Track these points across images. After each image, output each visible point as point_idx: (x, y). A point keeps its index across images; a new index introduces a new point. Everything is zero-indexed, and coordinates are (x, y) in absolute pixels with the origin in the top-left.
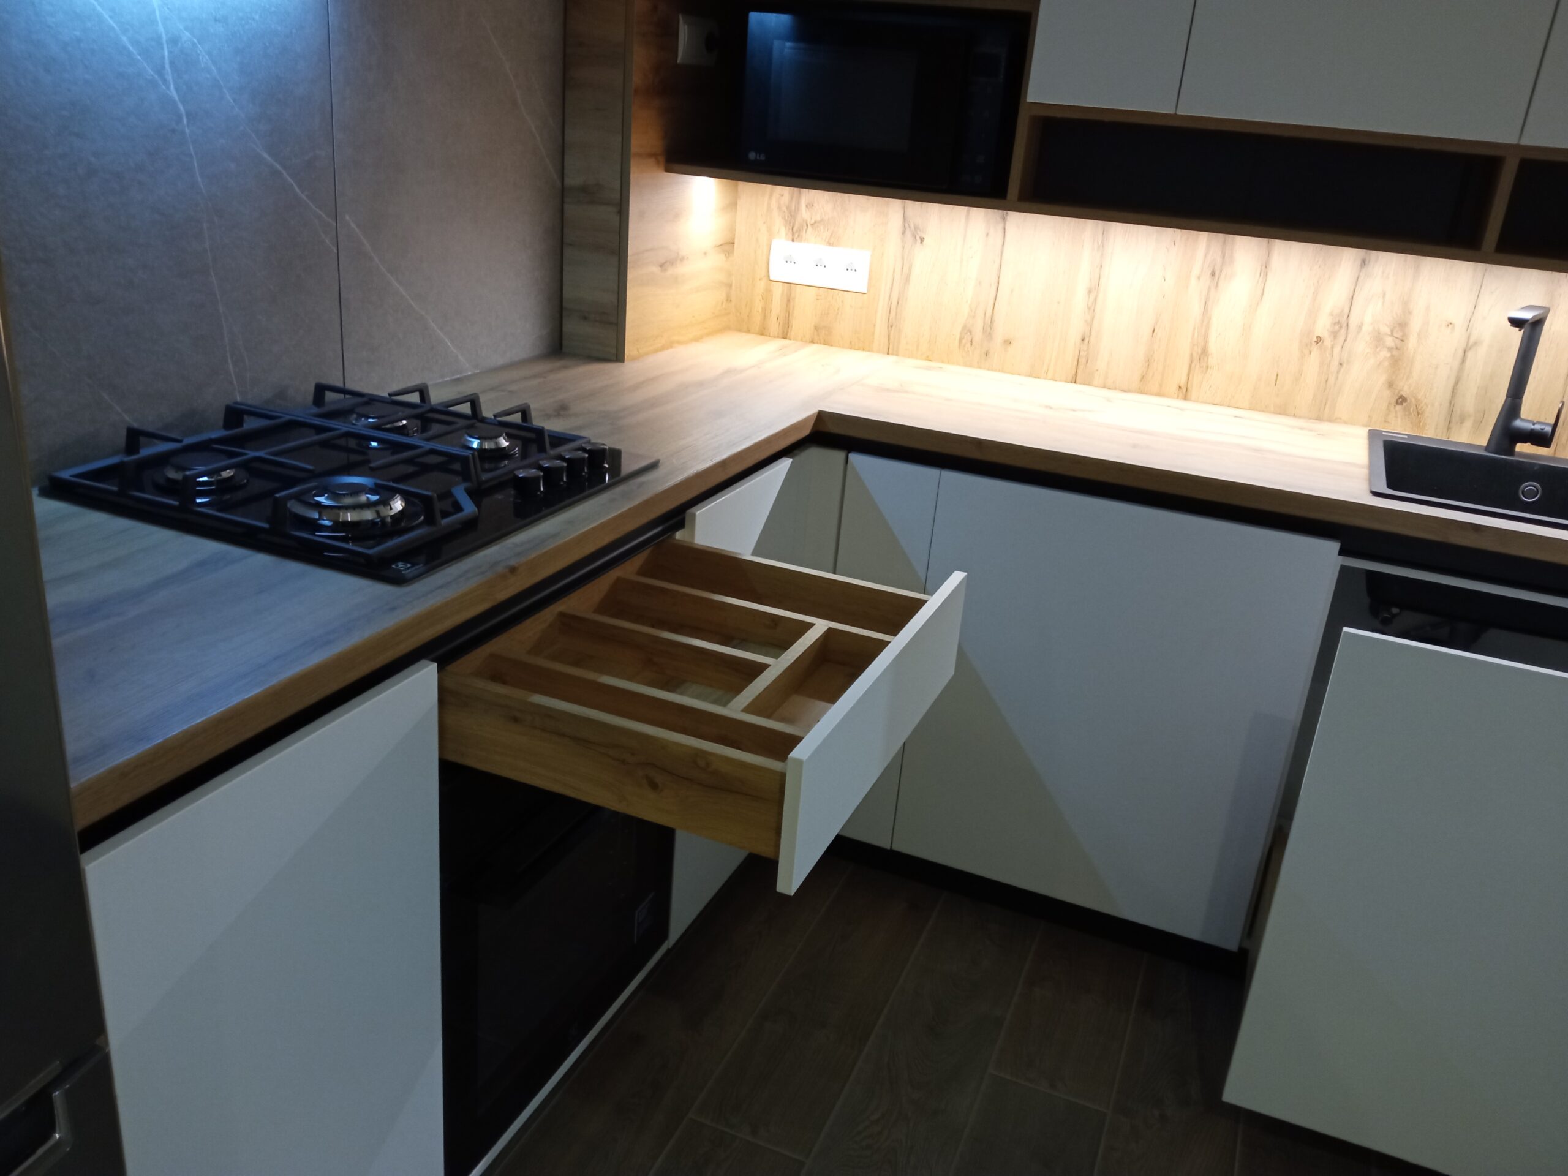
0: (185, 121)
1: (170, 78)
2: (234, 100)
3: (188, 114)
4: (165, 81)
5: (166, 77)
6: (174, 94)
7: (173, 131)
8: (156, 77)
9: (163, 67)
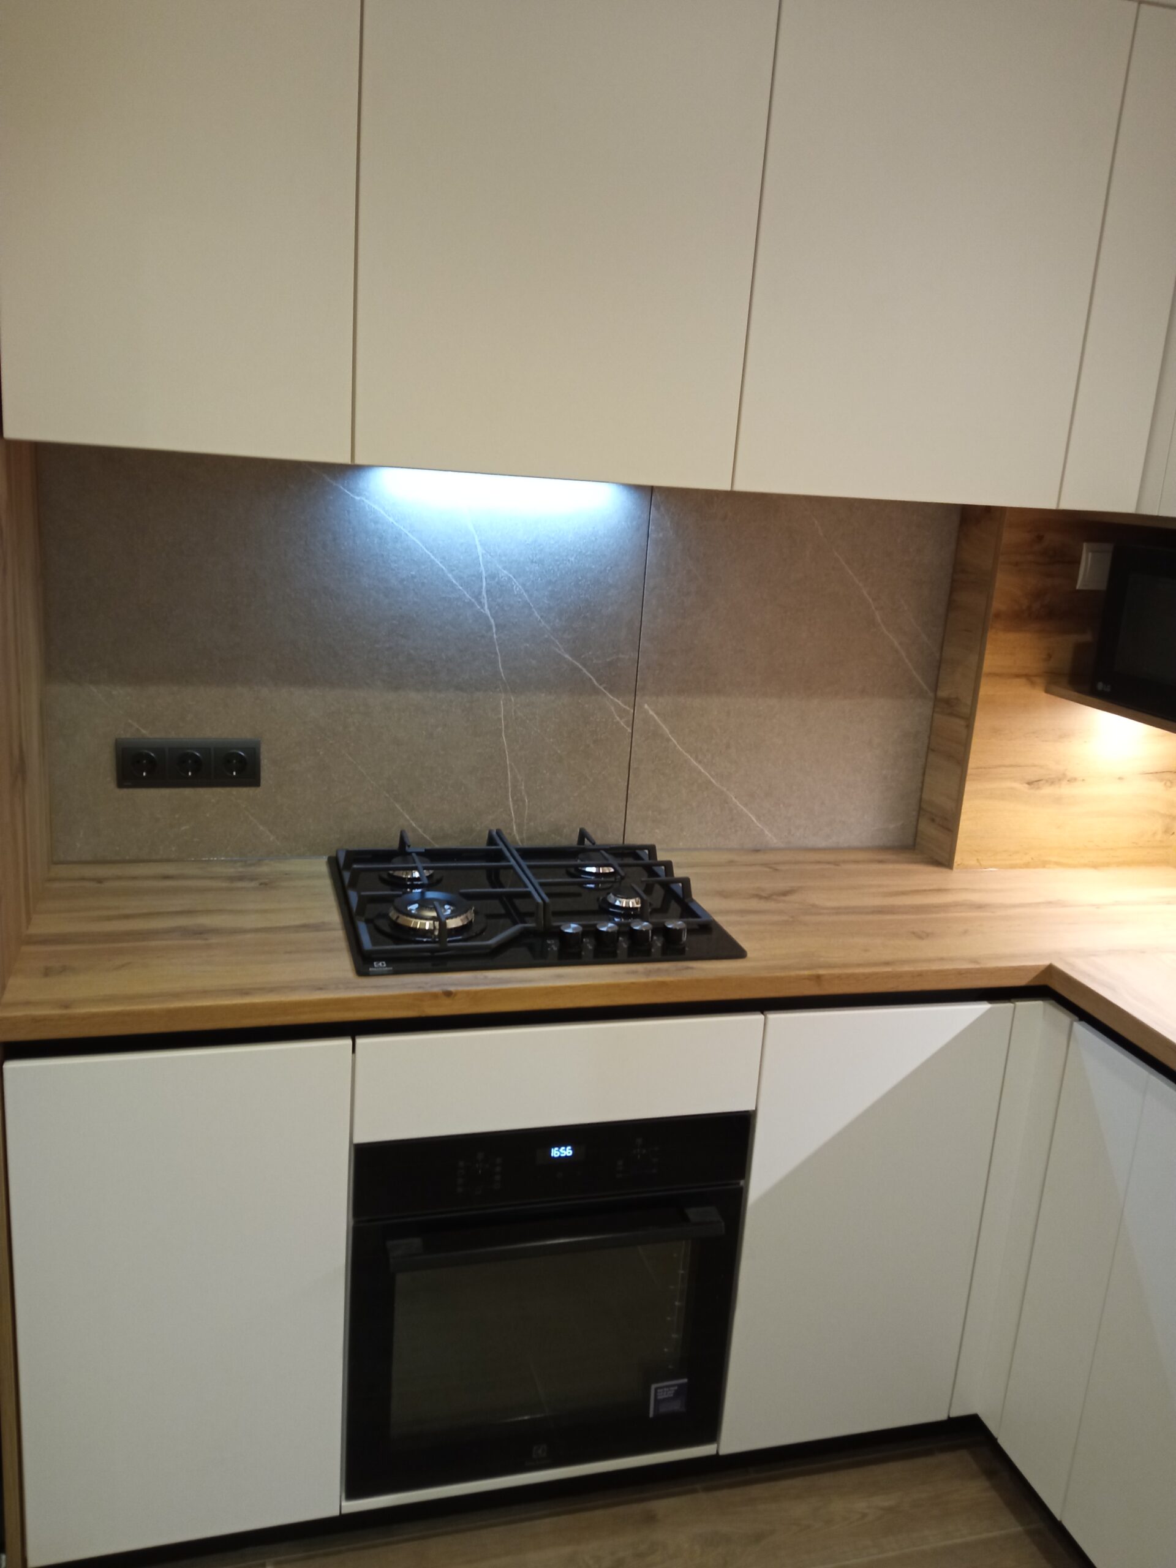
0: (494, 630)
1: (485, 601)
2: (542, 617)
3: (496, 626)
4: (480, 603)
5: (482, 600)
6: (488, 612)
7: (483, 636)
8: (473, 600)
9: (480, 593)
